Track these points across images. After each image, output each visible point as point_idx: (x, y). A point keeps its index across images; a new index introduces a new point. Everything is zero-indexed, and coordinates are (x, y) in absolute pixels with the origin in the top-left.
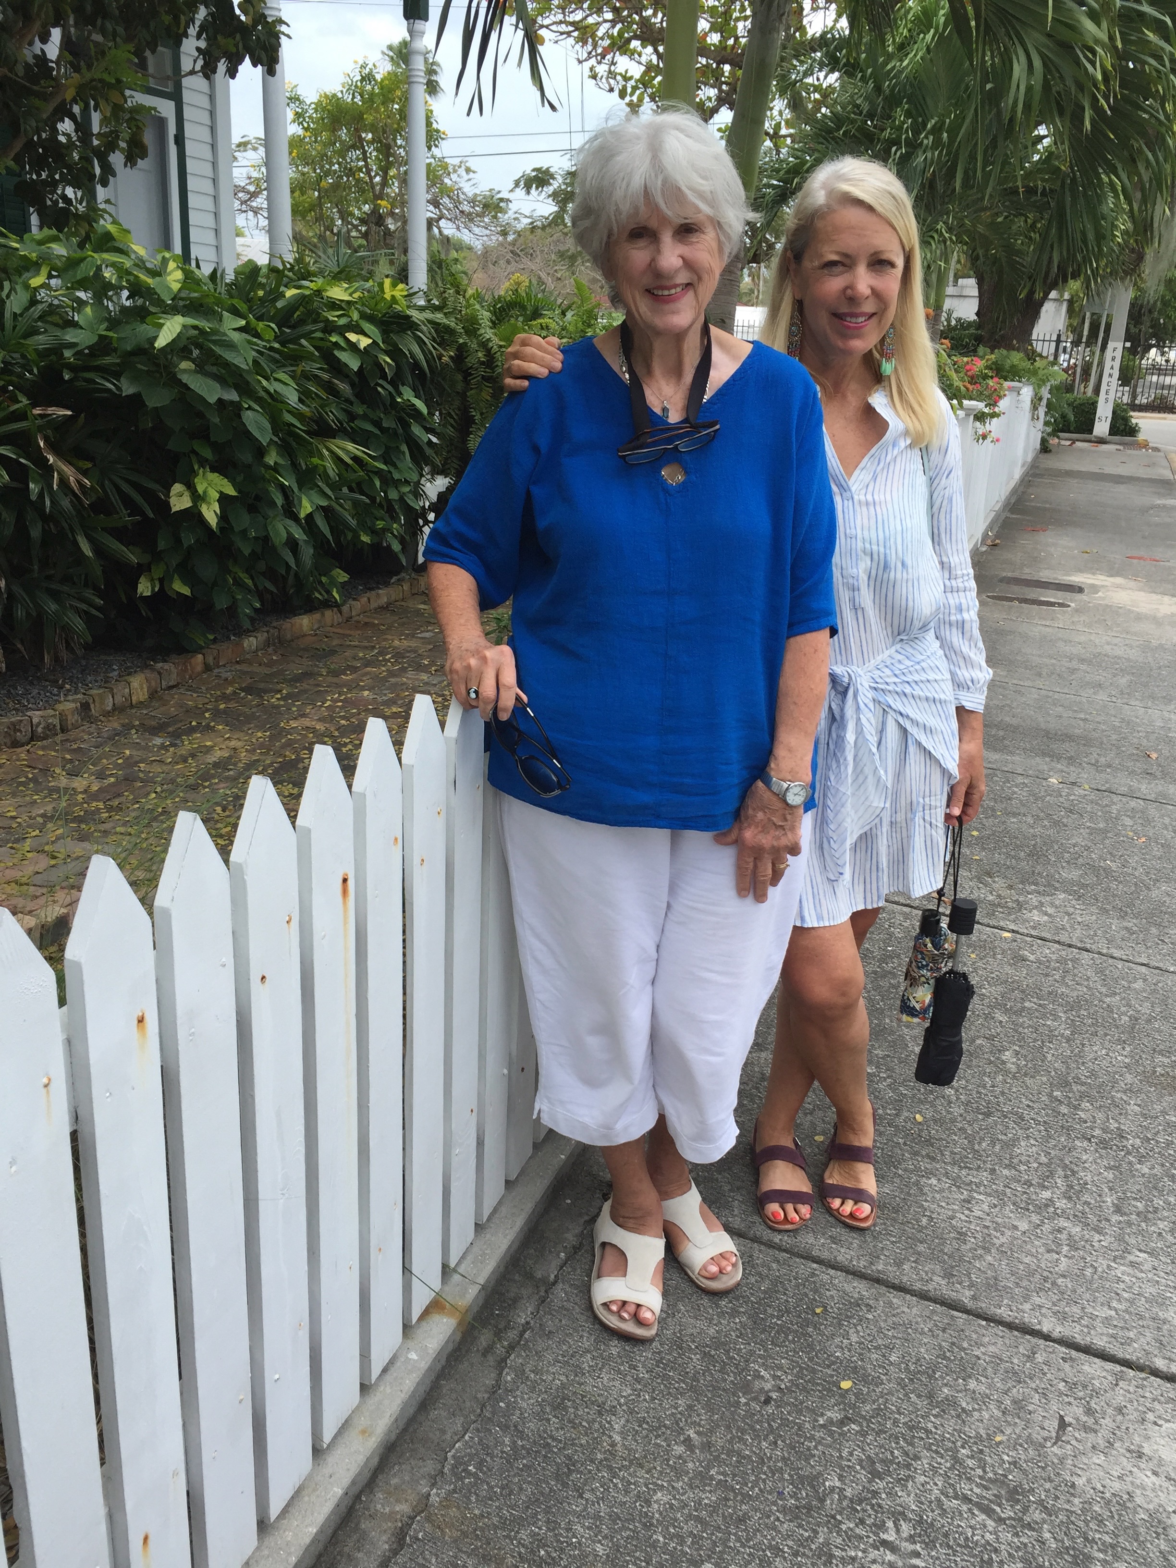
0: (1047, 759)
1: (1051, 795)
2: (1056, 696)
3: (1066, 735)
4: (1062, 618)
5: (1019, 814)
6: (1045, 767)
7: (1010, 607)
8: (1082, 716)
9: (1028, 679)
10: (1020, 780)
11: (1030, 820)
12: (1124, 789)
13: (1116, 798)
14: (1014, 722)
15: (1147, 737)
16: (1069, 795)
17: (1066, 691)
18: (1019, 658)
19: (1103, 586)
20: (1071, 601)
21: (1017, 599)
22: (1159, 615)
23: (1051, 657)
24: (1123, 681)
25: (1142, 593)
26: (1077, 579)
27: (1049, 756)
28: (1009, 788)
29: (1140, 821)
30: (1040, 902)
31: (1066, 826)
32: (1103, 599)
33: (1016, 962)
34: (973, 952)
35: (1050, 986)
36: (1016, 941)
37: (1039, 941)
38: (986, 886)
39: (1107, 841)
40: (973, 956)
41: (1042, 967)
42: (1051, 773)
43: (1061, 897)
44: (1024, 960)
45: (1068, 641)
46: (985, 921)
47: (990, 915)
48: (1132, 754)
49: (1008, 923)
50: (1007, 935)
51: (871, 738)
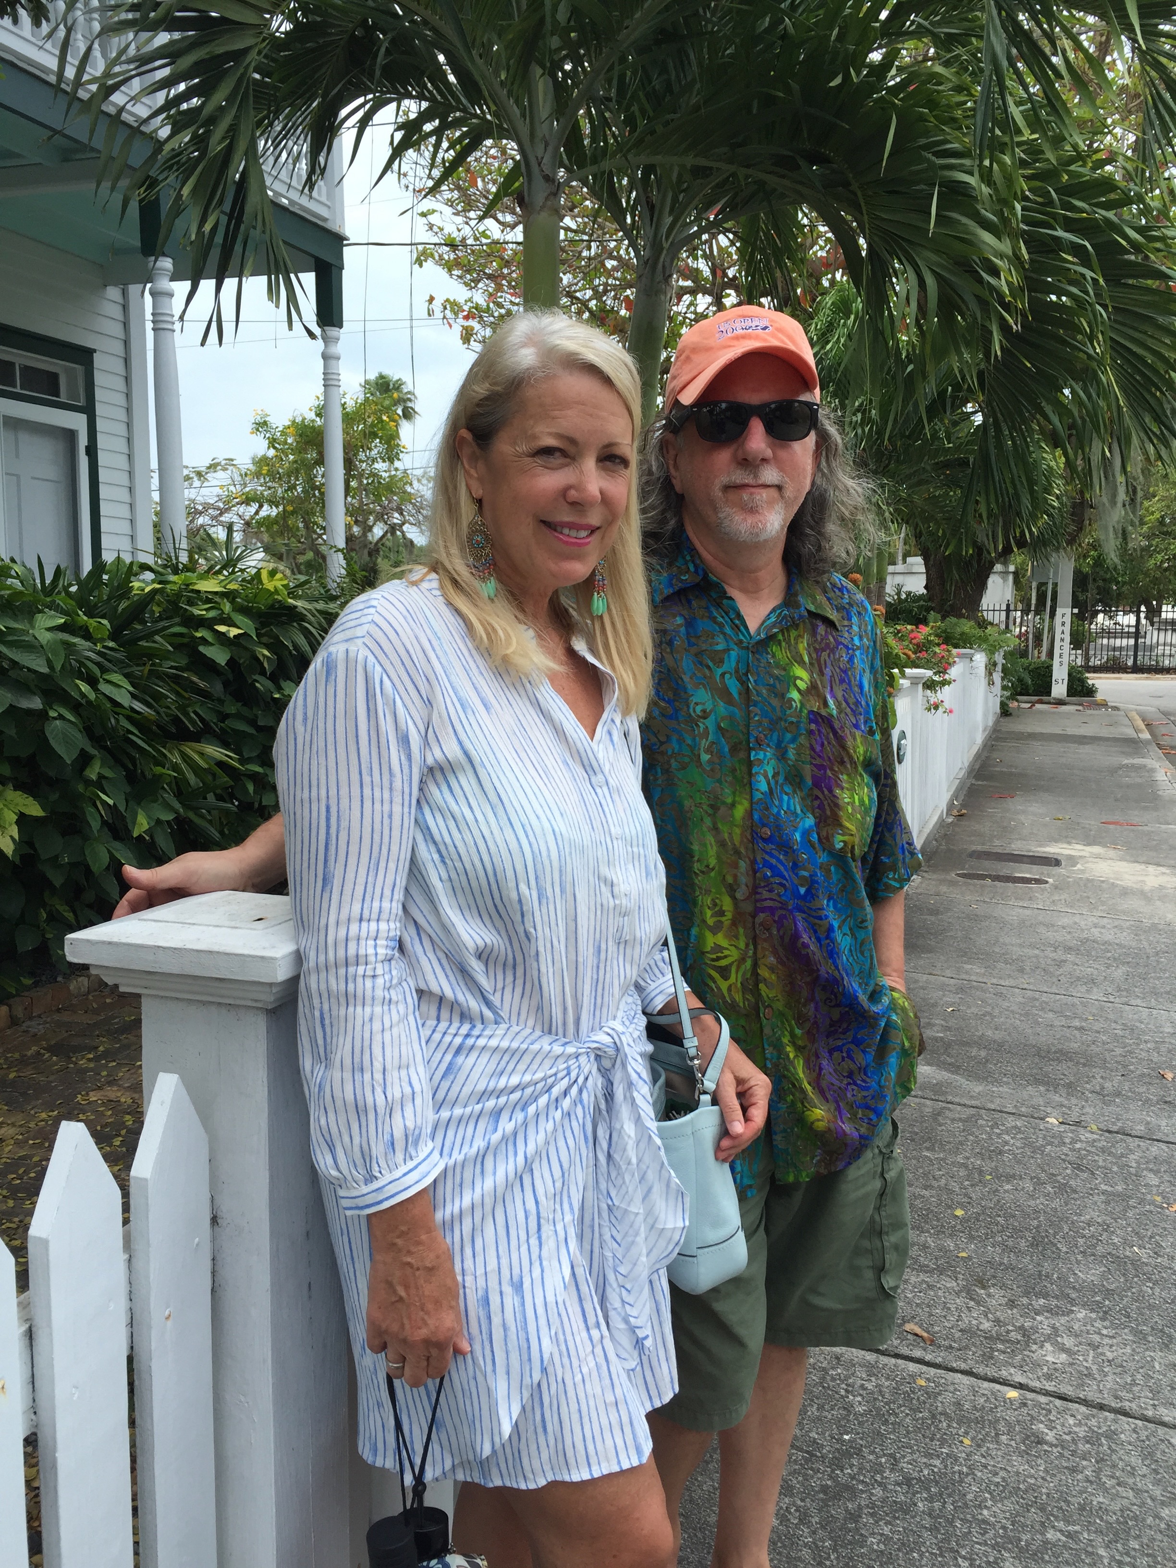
0: (1041, 1088)
1: (1051, 1144)
2: (1044, 997)
3: (1060, 1051)
4: (1041, 897)
5: (1013, 1176)
6: (1041, 1101)
7: (983, 886)
8: (1077, 1023)
9: (1009, 976)
10: (1011, 1122)
11: (1028, 1185)
12: (1140, 1129)
13: (1133, 1143)
14: (998, 1036)
15: (1157, 1049)
16: (1074, 1141)
17: (1054, 990)
18: (997, 950)
19: (1081, 857)
20: (1049, 876)
21: (990, 876)
22: (1147, 888)
23: (1032, 946)
24: (1119, 973)
25: (1124, 864)
26: (1052, 850)
27: (1043, 1083)
28: (999, 1136)
29: (1166, 1177)
30: (1053, 1327)
31: (1075, 1192)
32: (1082, 871)
33: (1029, 1447)
34: (966, 1433)
35: (1081, 1492)
36: (1025, 1405)
37: (1058, 1402)
38: (978, 1303)
39: (1130, 1214)
40: (967, 1442)
41: (1066, 1453)
42: (1049, 1110)
43: (1080, 1316)
44: (1040, 1442)
45: (1050, 926)
46: (980, 1370)
47: (987, 1357)
48: (1143, 1075)
49: (1012, 1370)
50: (1013, 1394)
51: (653, 1125)
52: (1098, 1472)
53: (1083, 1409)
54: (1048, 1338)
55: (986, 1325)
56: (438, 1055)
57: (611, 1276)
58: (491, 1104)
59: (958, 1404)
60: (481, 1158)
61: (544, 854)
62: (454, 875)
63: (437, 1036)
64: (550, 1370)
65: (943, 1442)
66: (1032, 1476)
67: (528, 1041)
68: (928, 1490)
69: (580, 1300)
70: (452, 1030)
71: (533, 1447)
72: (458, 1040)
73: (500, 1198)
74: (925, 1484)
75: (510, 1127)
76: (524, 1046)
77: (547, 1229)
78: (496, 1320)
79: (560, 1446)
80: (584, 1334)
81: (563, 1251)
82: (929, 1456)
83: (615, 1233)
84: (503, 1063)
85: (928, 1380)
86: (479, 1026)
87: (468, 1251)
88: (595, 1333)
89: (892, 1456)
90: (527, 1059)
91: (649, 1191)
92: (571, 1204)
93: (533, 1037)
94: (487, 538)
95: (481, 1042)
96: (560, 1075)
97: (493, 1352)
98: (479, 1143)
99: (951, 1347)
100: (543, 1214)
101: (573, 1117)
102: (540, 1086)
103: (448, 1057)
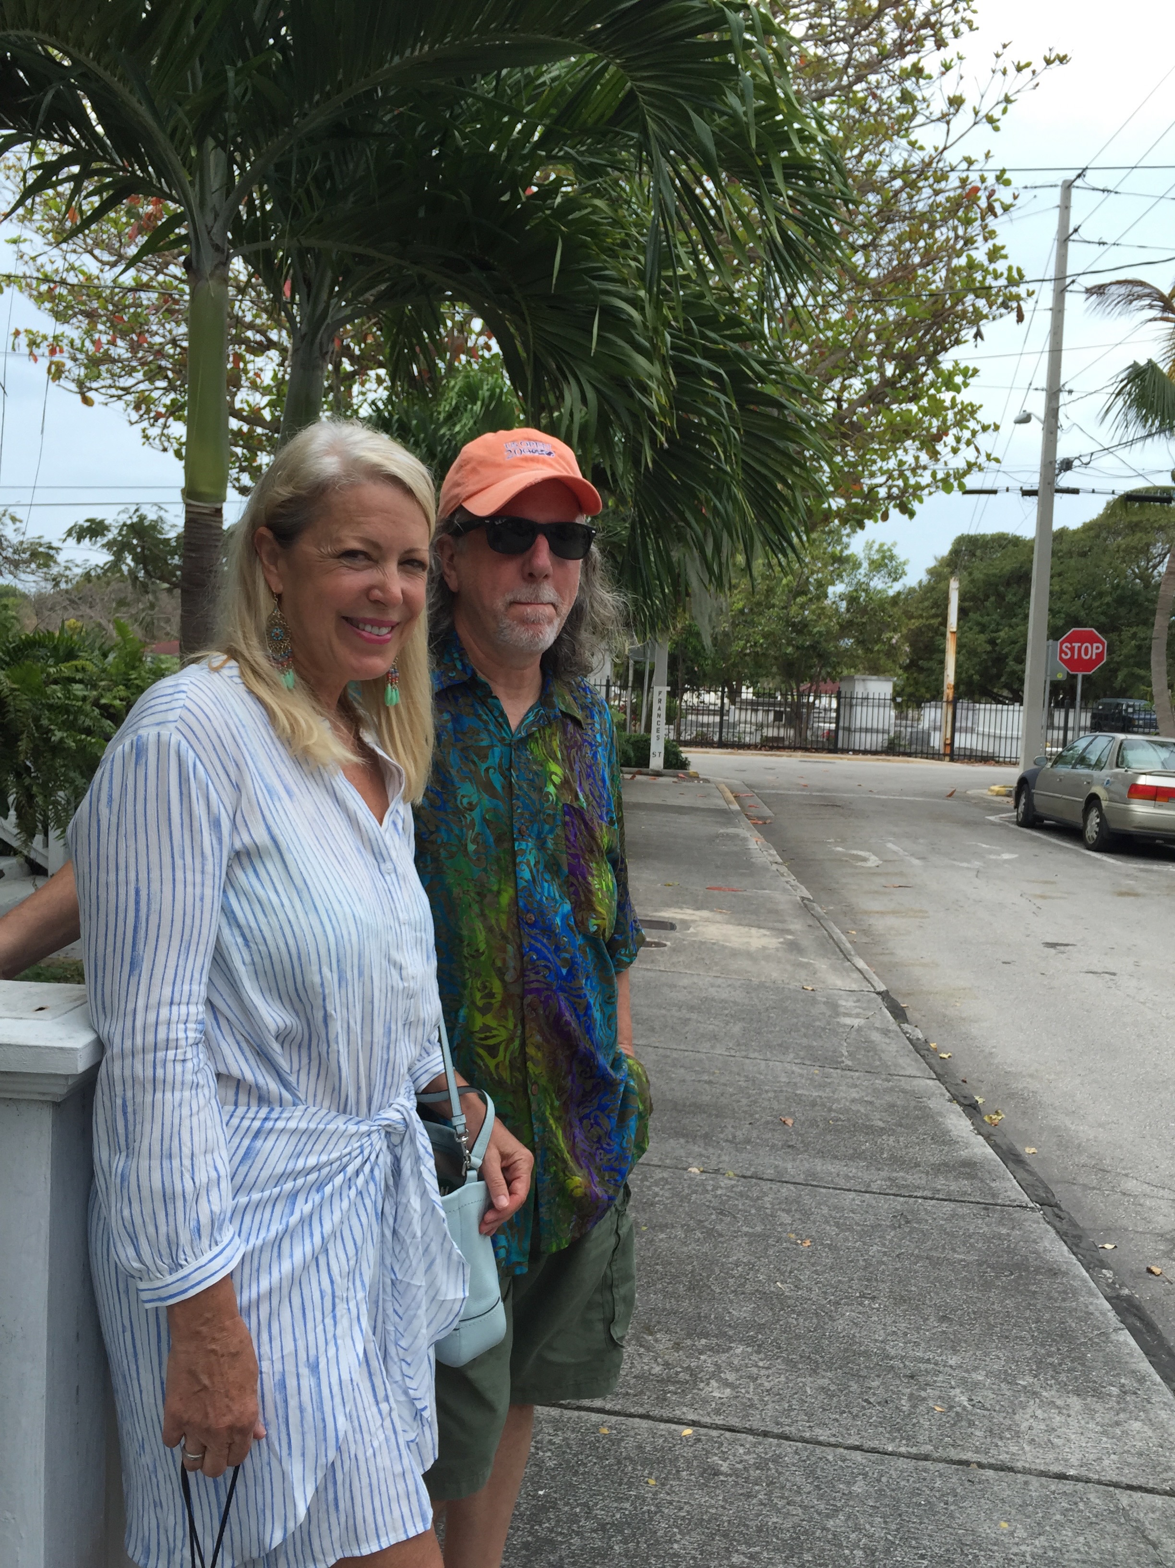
0: (682, 1141)
1: (695, 1192)
2: (675, 1055)
3: (695, 1105)
4: (661, 959)
5: (666, 1226)
6: (683, 1152)
8: (706, 1077)
9: (643, 1035)
10: (658, 1174)
11: (680, 1234)
12: (770, 1173)
13: (766, 1186)
15: (777, 1098)
16: (715, 1188)
17: (683, 1047)
19: (694, 921)
20: (667, 939)
22: (752, 949)
23: (660, 1007)
24: (736, 1028)
25: (730, 927)
26: (668, 914)
27: (683, 1136)
28: (649, 1188)
29: (797, 1216)
30: (716, 1364)
31: (721, 1235)
32: (695, 935)
33: (708, 1480)
34: (651, 1474)
35: (758, 1515)
36: (699, 1440)
37: (728, 1434)
38: (648, 1349)
39: (770, 1252)
40: (652, 1482)
41: (740, 1481)
42: (690, 1160)
43: (739, 1351)
44: (717, 1473)
45: (673, 986)
46: (656, 1412)
47: (662, 1400)
48: (767, 1123)
49: (685, 1409)
50: (688, 1431)
51: (436, 1197)
52: (769, 1494)
53: (750, 1438)
54: (713, 1376)
55: (657, 1369)
56: (236, 1140)
57: (392, 1350)
58: (289, 1186)
59: (640, 1447)
60: (278, 1241)
61: (346, 937)
62: (257, 959)
63: (235, 1121)
64: (344, 1448)
65: (630, 1485)
66: (712, 1506)
67: (324, 1121)
68: (621, 1532)
69: (370, 1375)
70: (251, 1115)
71: (324, 1526)
72: (257, 1124)
73: (296, 1280)
74: (619, 1528)
75: (307, 1208)
76: (321, 1126)
77: (341, 1307)
78: (293, 1403)
79: (351, 1522)
80: (375, 1409)
81: (356, 1328)
82: (619, 1500)
83: (397, 1307)
84: (301, 1145)
85: (610, 1428)
86: (278, 1109)
87: (265, 1336)
88: (384, 1406)
89: (585, 1505)
90: (323, 1139)
91: (432, 1263)
92: (362, 1281)
93: (329, 1117)
94: (286, 632)
95: (280, 1124)
96: (354, 1154)
97: (289, 1435)
98: (276, 1227)
99: (627, 1394)
100: (338, 1293)
101: (365, 1195)
102: (335, 1166)
103: (246, 1142)
